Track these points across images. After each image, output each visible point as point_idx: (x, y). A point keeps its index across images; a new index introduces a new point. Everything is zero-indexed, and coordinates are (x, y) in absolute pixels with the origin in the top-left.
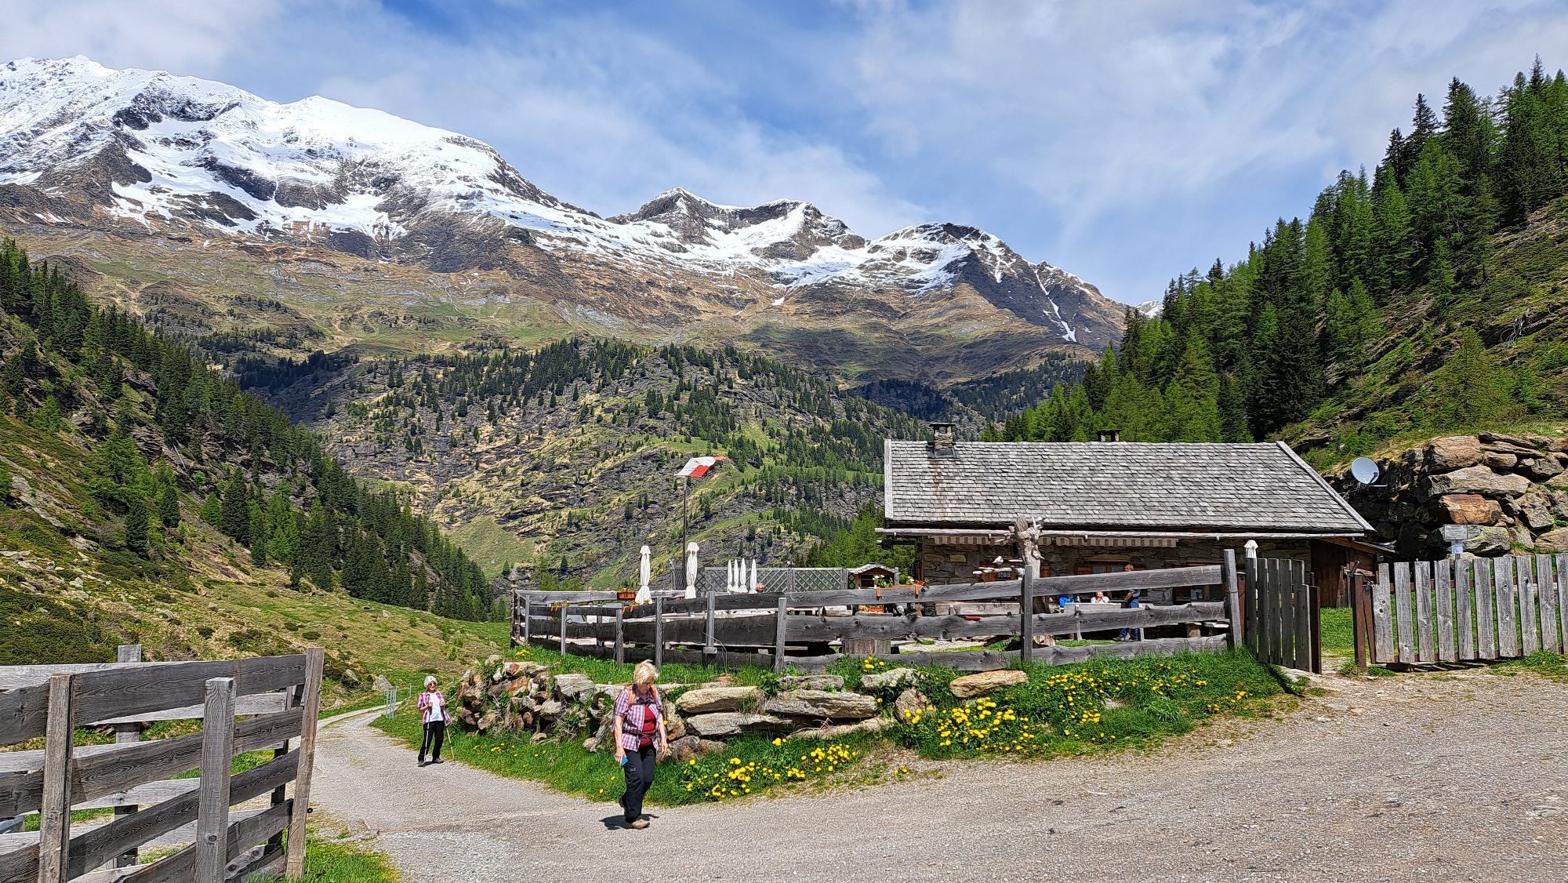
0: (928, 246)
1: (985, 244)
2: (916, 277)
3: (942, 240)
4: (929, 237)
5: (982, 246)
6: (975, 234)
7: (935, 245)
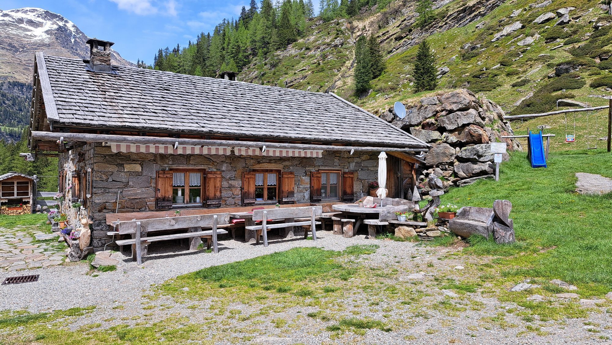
0: (36, 19)
1: (67, 24)
2: (29, 33)
3: (44, 18)
4: (37, 15)
5: (65, 25)
6: (62, 19)
7: (40, 20)
